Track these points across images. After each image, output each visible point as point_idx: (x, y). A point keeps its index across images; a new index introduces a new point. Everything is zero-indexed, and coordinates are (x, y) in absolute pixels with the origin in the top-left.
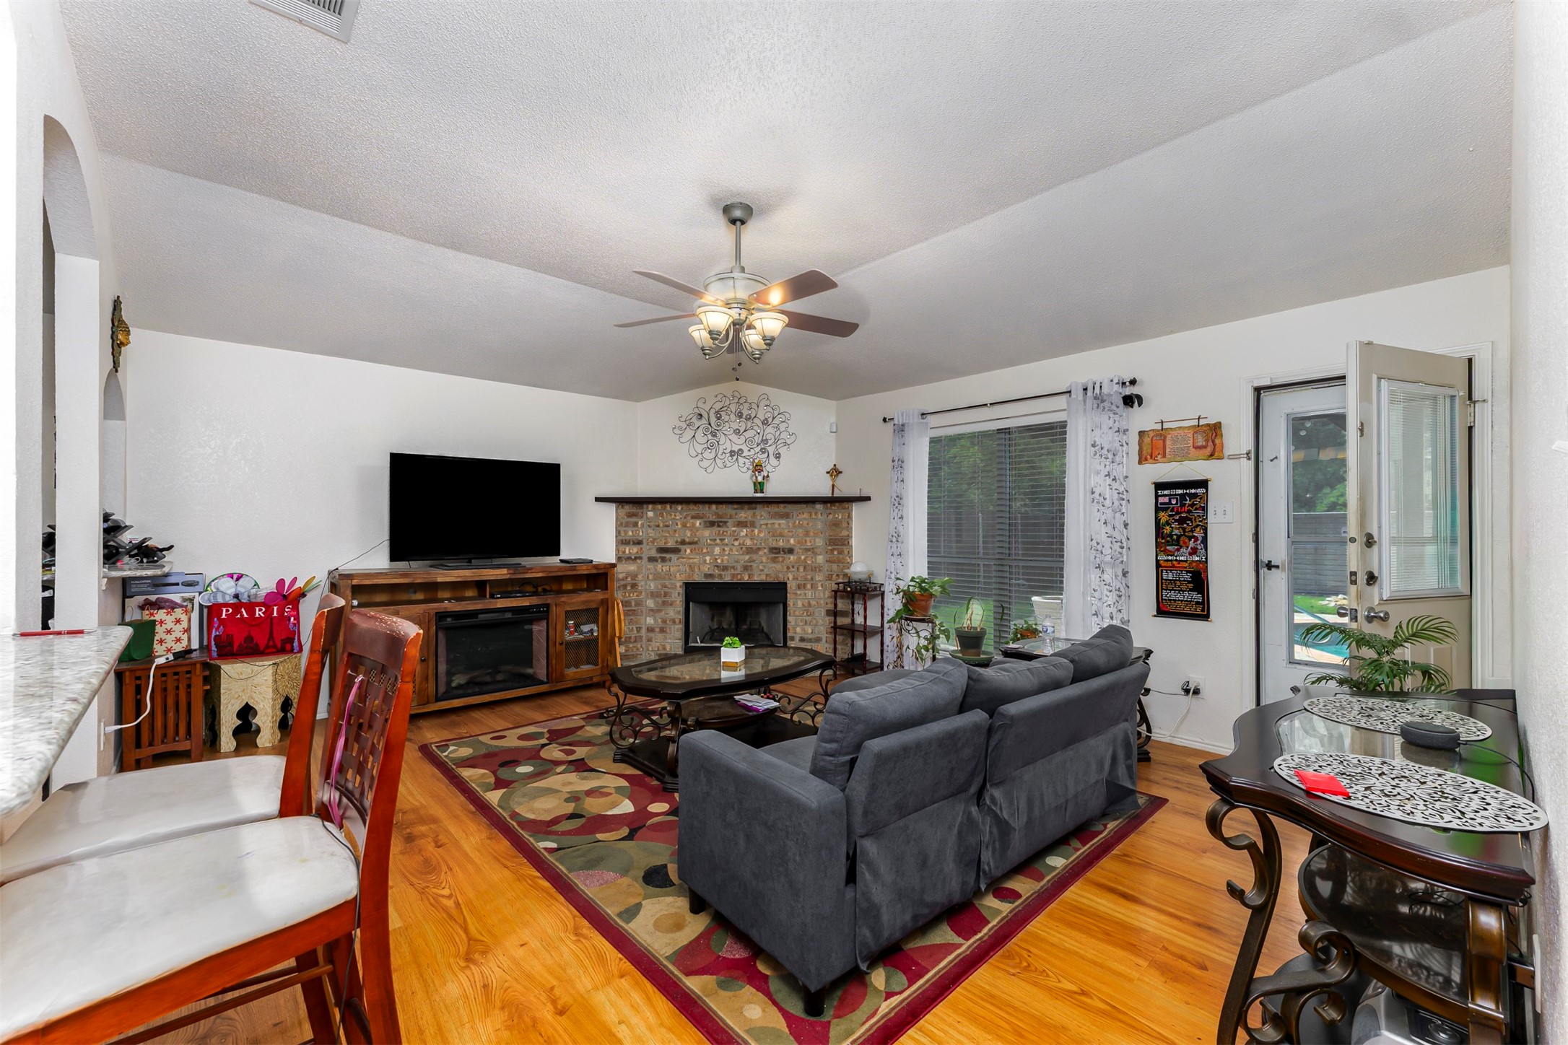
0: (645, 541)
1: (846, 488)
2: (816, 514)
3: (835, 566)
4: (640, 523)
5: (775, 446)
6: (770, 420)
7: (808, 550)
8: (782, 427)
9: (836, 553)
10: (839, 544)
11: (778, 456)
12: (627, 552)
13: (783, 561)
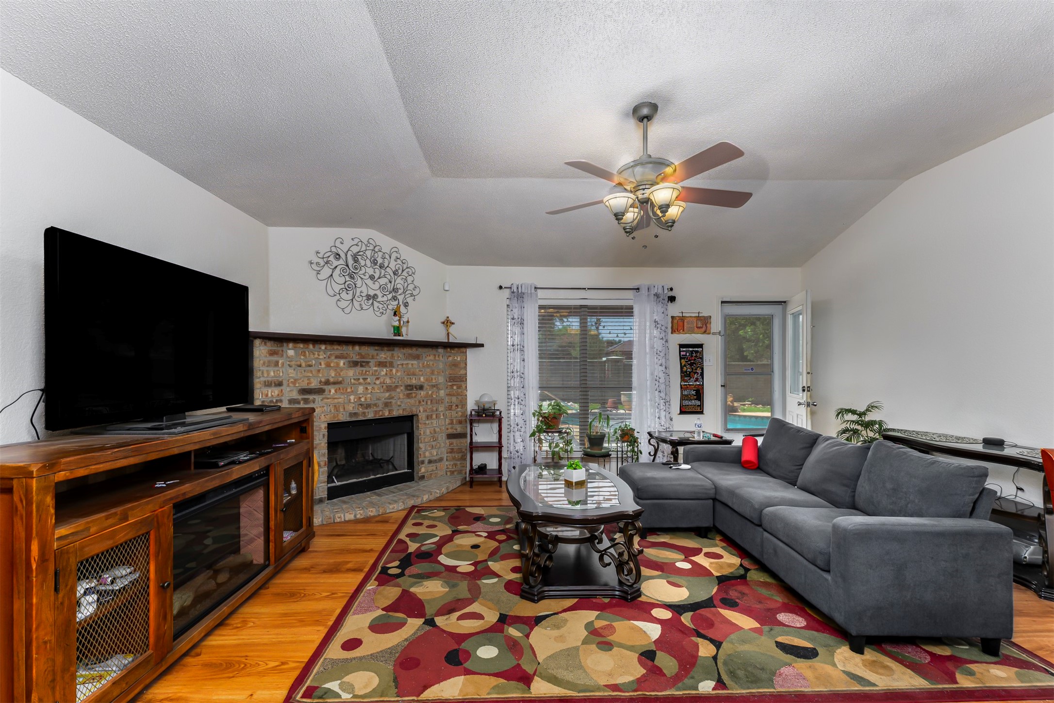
0: (285, 383)
1: (458, 335)
2: (439, 356)
3: (454, 399)
4: (280, 362)
5: (403, 295)
6: (400, 272)
7: (433, 386)
8: (410, 279)
9: (455, 388)
10: (458, 380)
11: (406, 305)
12: (270, 395)
13: (415, 397)
